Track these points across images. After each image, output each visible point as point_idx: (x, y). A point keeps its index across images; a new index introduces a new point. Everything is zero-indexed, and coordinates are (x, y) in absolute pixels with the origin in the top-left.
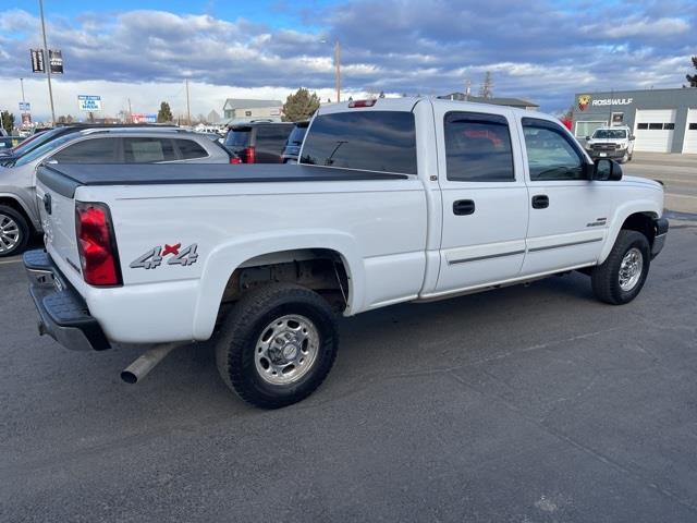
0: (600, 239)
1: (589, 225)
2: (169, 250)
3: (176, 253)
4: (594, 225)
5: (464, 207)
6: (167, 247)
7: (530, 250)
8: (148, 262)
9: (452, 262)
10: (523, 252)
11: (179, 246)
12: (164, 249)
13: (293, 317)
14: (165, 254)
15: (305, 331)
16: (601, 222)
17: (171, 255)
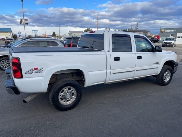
0: (158, 68)
1: (154, 64)
2: (35, 69)
3: (37, 70)
4: (155, 64)
5: (117, 59)
6: (35, 68)
7: (136, 71)
8: (30, 72)
9: (113, 73)
10: (134, 71)
11: (38, 68)
12: (34, 69)
13: (69, 87)
14: (34, 70)
15: (73, 91)
16: (158, 63)
17: (36, 70)
